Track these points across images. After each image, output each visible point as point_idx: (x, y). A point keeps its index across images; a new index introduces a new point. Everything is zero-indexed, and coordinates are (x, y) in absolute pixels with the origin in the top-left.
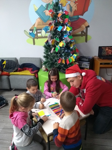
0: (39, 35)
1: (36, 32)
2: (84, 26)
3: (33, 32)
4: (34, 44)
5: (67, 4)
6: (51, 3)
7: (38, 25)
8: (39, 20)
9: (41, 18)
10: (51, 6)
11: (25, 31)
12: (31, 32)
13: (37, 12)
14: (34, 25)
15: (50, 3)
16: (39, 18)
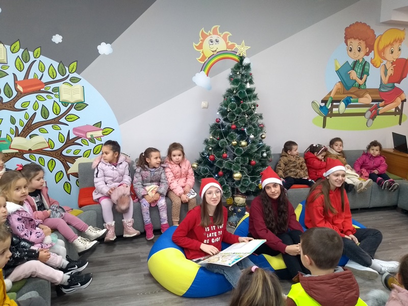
0: (335, 110)
1: (331, 105)
2: (399, 100)
3: (325, 104)
4: (324, 126)
5: (382, 64)
6: (361, 61)
7: (337, 93)
8: (339, 85)
9: (343, 82)
10: (360, 65)
11: (313, 102)
12: (323, 104)
13: (338, 72)
14: (331, 92)
15: (359, 60)
16: (339, 82)
